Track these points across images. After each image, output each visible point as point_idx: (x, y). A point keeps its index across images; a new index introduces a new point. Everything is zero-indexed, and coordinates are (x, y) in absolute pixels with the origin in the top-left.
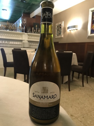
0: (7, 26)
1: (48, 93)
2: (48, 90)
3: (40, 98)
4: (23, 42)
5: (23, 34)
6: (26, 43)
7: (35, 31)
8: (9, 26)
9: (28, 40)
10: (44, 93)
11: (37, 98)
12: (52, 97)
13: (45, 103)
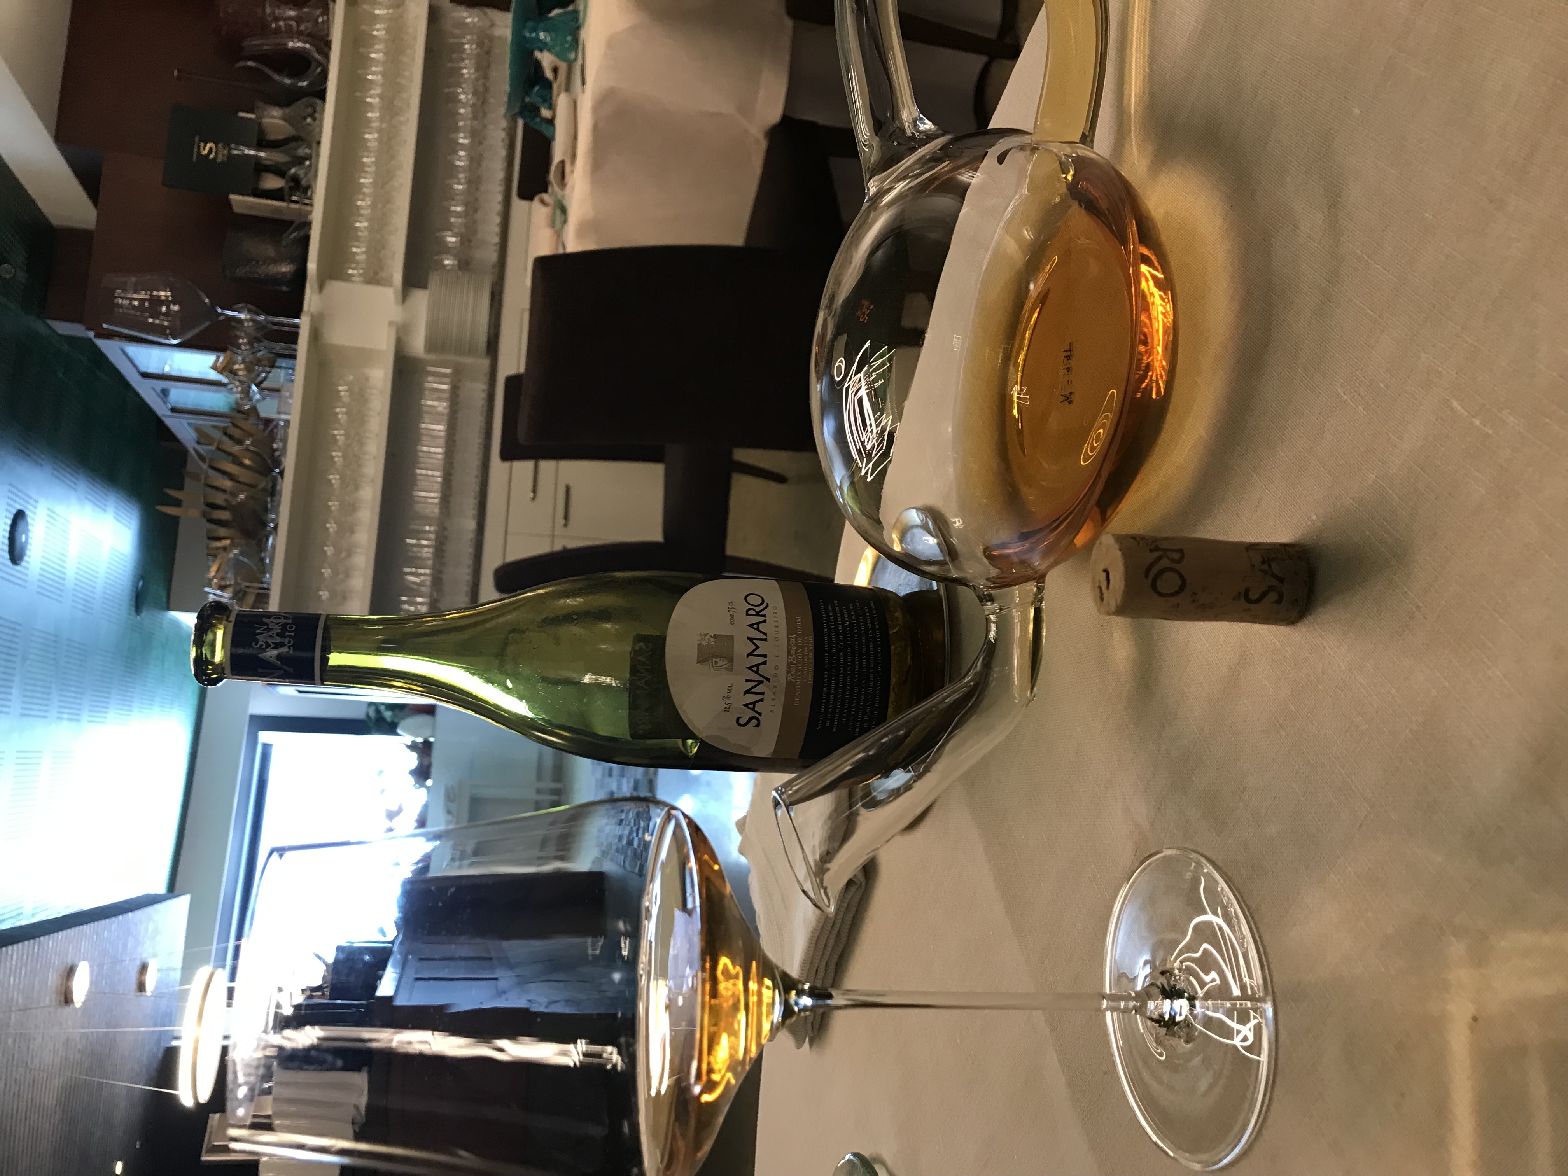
0: (225, 515)
1: (732, 637)
2: (715, 636)
3: (760, 682)
4: (418, 345)
5: (316, 335)
6: (434, 307)
7: (272, 182)
8: (220, 499)
9: (398, 277)
10: (731, 660)
11: (765, 696)
12: (757, 614)
13: (789, 654)
